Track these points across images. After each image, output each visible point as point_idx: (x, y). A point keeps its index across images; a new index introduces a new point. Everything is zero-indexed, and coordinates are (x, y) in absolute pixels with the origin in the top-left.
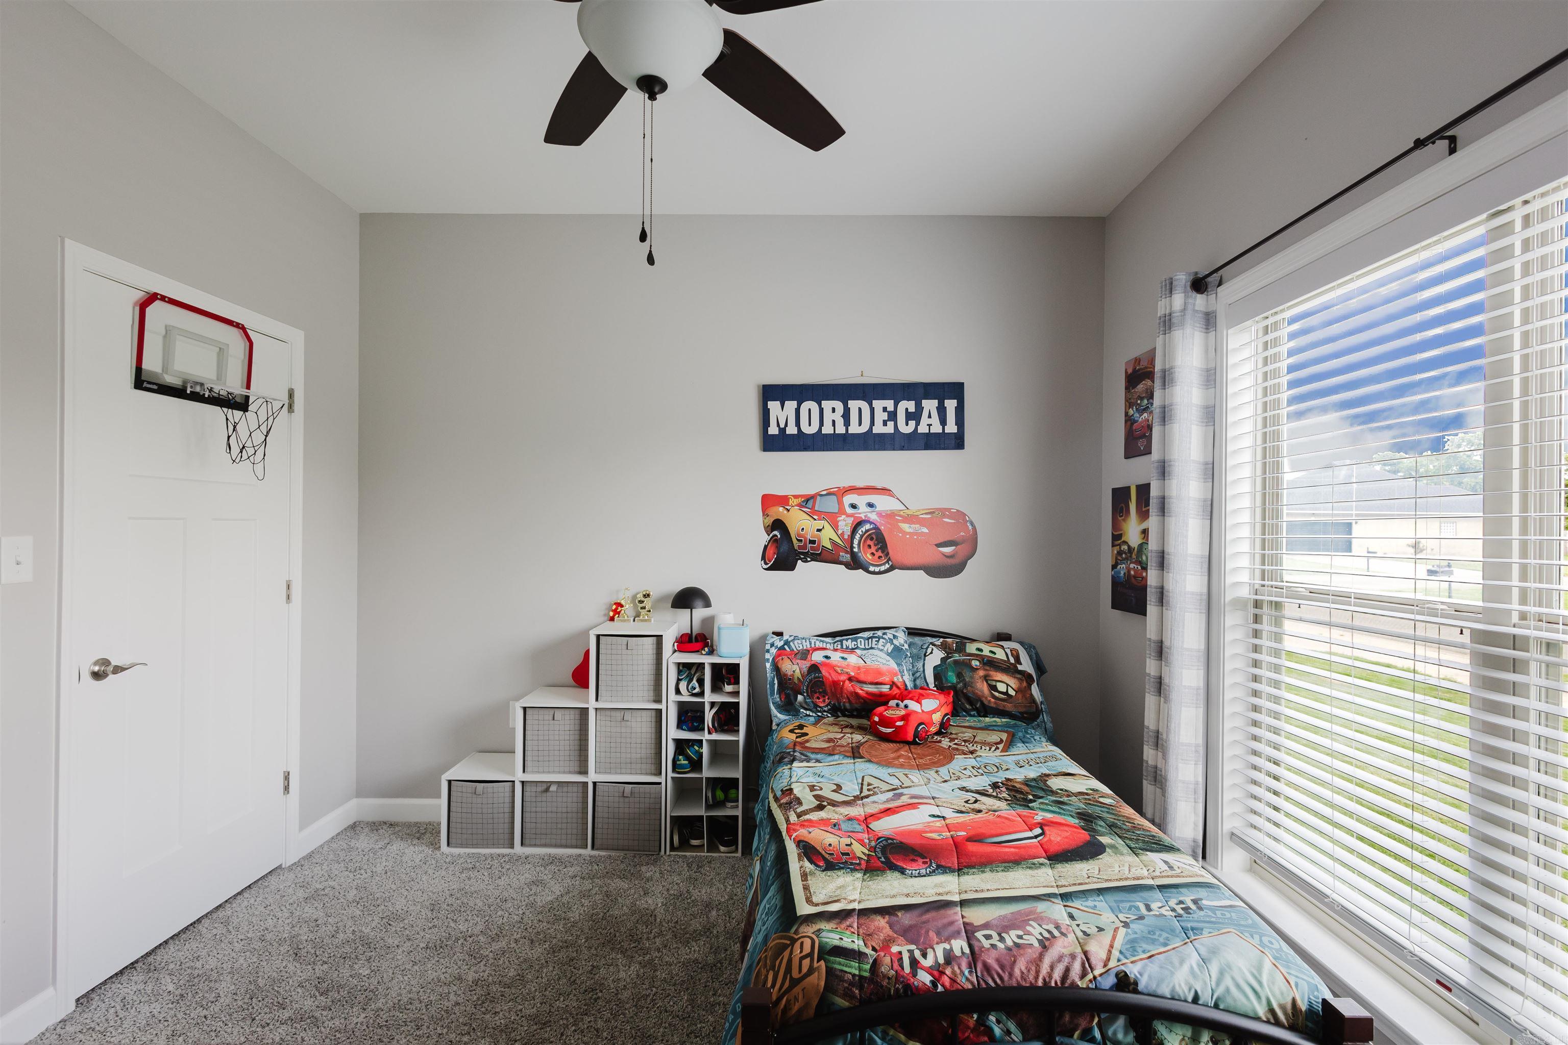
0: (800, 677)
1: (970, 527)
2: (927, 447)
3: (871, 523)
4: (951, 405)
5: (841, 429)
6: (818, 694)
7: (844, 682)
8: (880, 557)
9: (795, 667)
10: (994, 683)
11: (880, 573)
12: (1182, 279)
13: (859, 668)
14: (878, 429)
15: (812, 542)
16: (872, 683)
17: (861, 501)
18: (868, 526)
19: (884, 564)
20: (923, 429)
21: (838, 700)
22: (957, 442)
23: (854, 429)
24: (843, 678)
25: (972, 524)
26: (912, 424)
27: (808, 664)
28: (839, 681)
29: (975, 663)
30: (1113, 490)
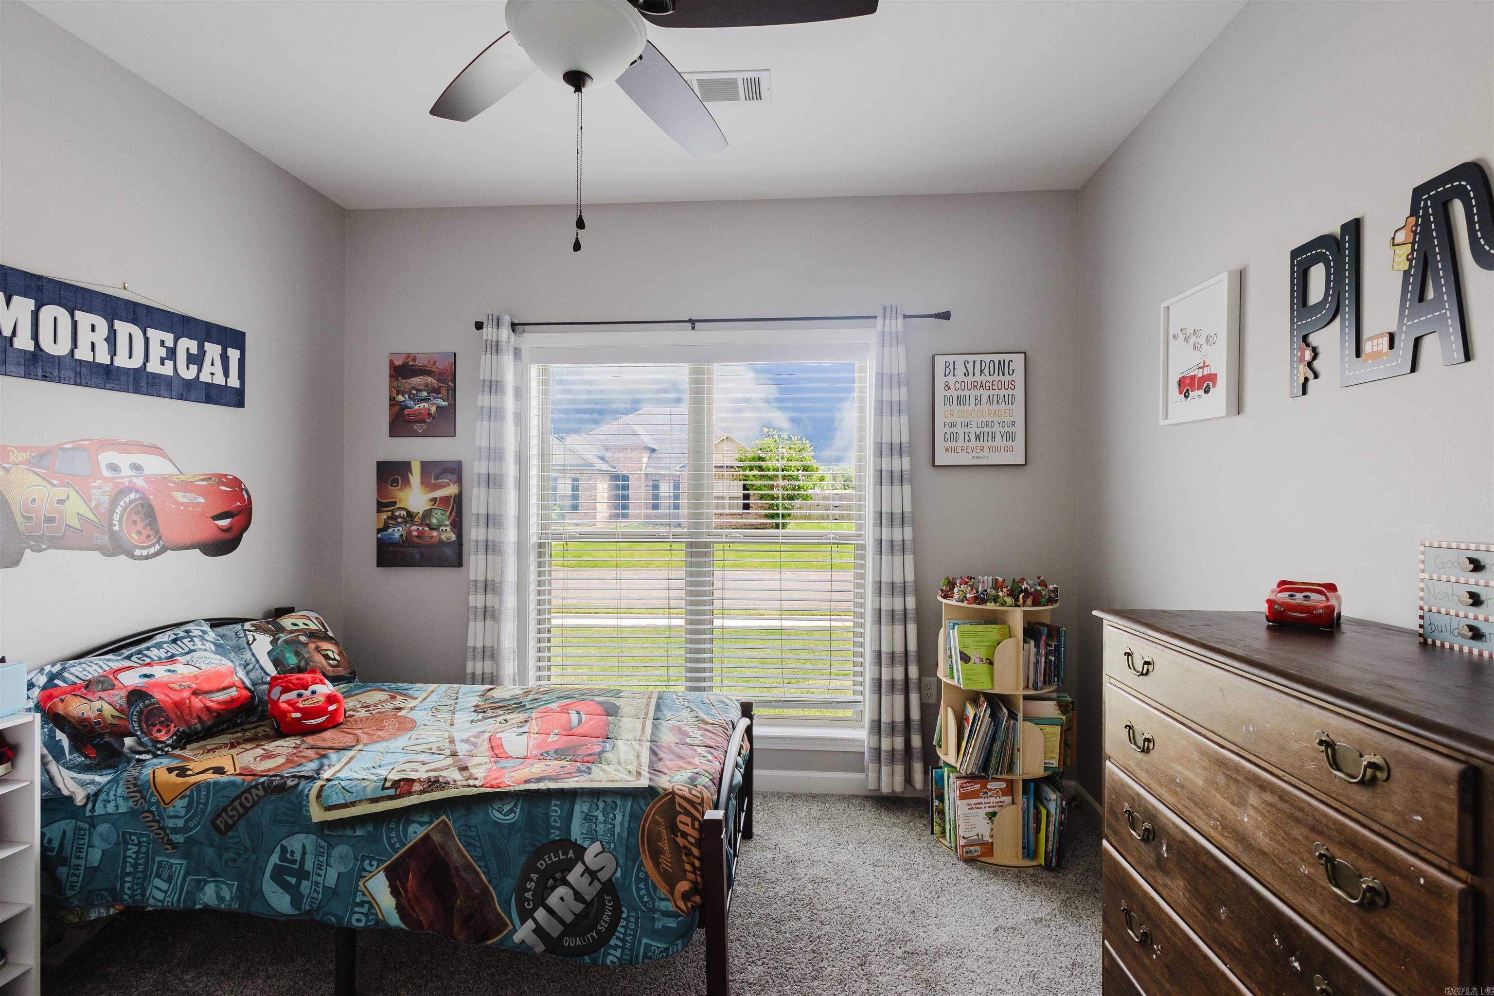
0: (116, 713)
1: (246, 496)
2: (209, 400)
3: (137, 491)
4: (234, 354)
5: (103, 358)
6: (158, 727)
7: (189, 699)
8: (148, 536)
9: (98, 704)
10: (325, 653)
11: (148, 557)
13: (196, 677)
14: (153, 367)
15: (50, 520)
16: (219, 690)
17: (125, 461)
18: (133, 496)
19: (153, 545)
20: (205, 377)
21: (187, 723)
22: (237, 398)
23: (122, 361)
24: (186, 694)
25: (247, 493)
26: (194, 368)
27: (124, 693)
28: (183, 699)
29: (303, 638)
30: (378, 462)
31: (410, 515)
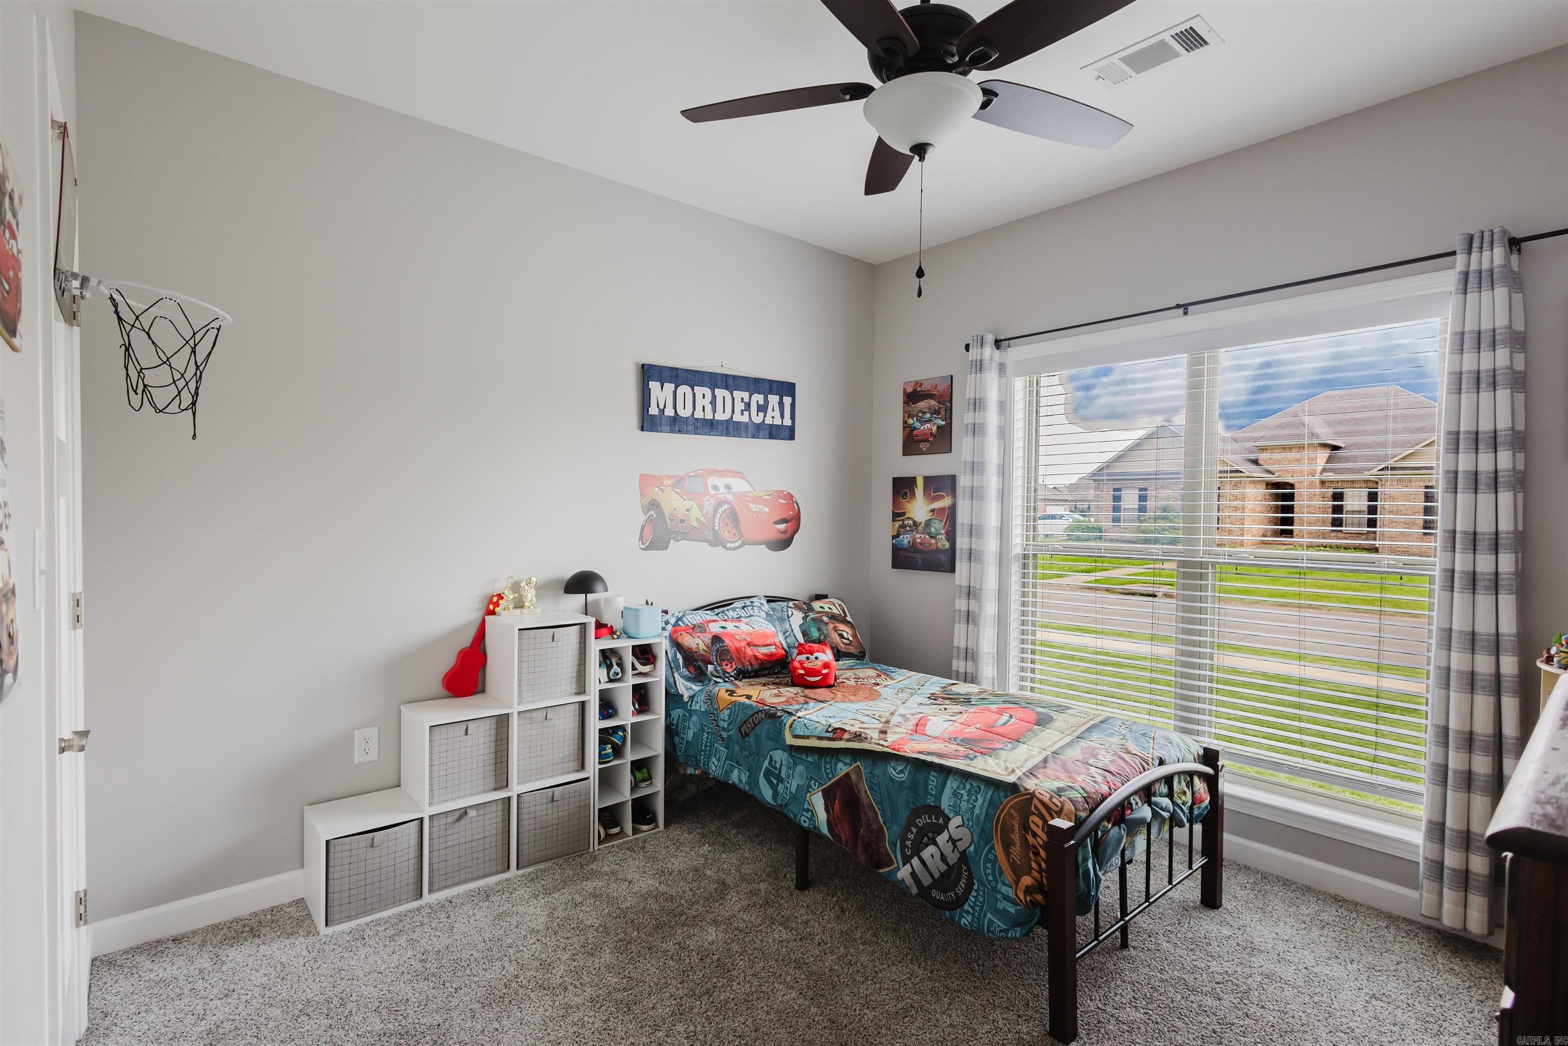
0: (705, 648)
1: (796, 507)
2: (771, 437)
3: (728, 503)
4: (787, 400)
5: (709, 416)
6: (726, 662)
7: (745, 647)
8: (735, 534)
9: (697, 641)
10: (841, 632)
11: (734, 549)
12: (990, 339)
13: (751, 634)
14: (737, 418)
15: (682, 521)
16: (763, 646)
17: (721, 482)
18: (726, 506)
19: (737, 541)
20: (768, 421)
21: (743, 664)
22: (790, 433)
23: (719, 416)
24: (743, 644)
25: (797, 505)
26: (761, 414)
27: (710, 636)
28: (741, 647)
29: (825, 619)
30: (894, 479)
31: (916, 524)
